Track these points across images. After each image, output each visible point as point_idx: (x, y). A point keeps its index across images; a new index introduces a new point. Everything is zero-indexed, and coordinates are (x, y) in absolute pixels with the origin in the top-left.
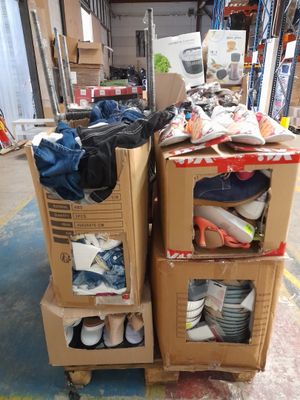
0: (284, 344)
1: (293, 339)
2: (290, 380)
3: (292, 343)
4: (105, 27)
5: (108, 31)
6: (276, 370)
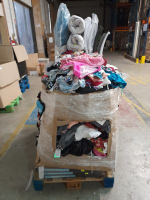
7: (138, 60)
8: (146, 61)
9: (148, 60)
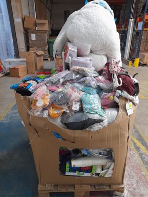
0: (133, 173)
1: (136, 171)
2: (134, 189)
3: (136, 173)
4: (48, 9)
5: (50, 11)
6: (129, 185)
7: (130, 62)
8: (140, 64)
9: (142, 63)
